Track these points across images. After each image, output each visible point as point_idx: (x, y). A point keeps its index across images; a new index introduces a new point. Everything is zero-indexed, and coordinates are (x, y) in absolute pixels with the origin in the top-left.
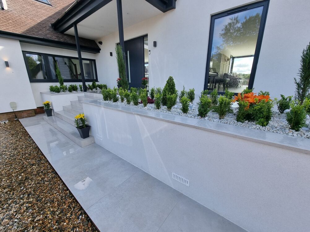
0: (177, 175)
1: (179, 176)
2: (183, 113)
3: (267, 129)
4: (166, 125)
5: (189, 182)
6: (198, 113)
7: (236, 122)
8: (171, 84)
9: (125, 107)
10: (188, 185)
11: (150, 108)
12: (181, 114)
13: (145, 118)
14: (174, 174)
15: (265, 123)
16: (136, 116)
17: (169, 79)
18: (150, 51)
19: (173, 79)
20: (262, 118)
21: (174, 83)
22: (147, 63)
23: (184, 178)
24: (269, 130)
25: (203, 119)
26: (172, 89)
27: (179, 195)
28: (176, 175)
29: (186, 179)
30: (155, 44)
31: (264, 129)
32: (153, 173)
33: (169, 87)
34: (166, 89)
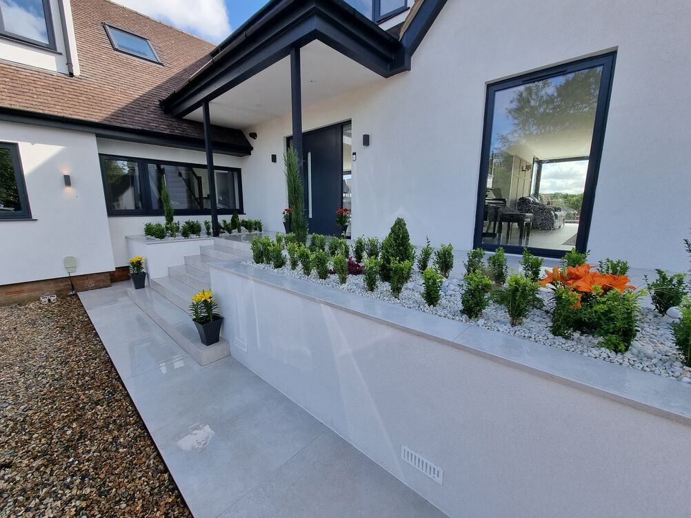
0: (414, 454)
1: (418, 456)
2: (427, 305)
3: (626, 360)
4: (388, 333)
5: (441, 474)
6: (461, 307)
7: (551, 336)
8: (401, 236)
9: (299, 281)
10: (439, 480)
11: (355, 287)
12: (422, 307)
14: (407, 449)
15: (622, 347)
17: (395, 224)
19: (405, 224)
20: (613, 333)
21: (407, 233)
23: (430, 463)
24: (632, 363)
25: (472, 322)
26: (402, 245)
27: (420, 504)
28: (411, 451)
29: (435, 467)
30: (366, 140)
31: (621, 361)
33: (396, 242)
34: (391, 245)
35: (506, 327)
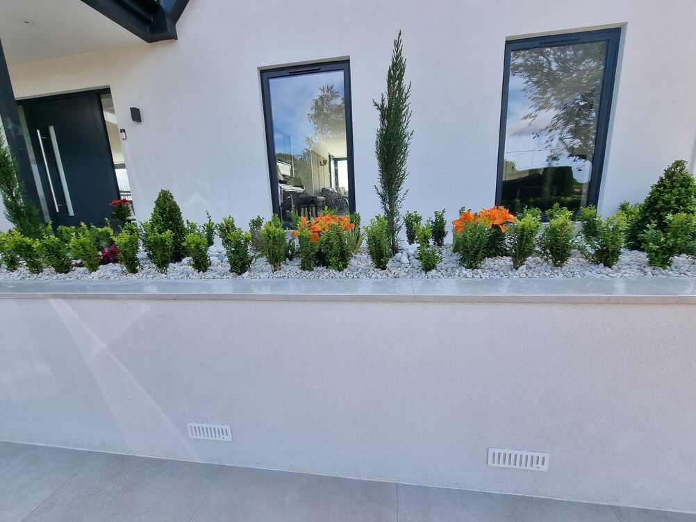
1: (205, 425)
2: (196, 272)
3: (344, 274)
5: (229, 431)
6: (228, 267)
7: (299, 271)
8: (167, 209)
10: (229, 438)
12: (190, 275)
13: (83, 303)
14: (193, 424)
15: (341, 265)
16: (52, 301)
17: (160, 197)
18: (123, 131)
19: (172, 197)
21: (176, 205)
22: (122, 166)
23: (217, 427)
24: (347, 275)
25: (239, 277)
26: (172, 219)
27: (215, 472)
28: (197, 425)
29: (223, 427)
30: (136, 115)
32: (137, 445)
33: (162, 216)
34: (157, 221)
35: (266, 274)
